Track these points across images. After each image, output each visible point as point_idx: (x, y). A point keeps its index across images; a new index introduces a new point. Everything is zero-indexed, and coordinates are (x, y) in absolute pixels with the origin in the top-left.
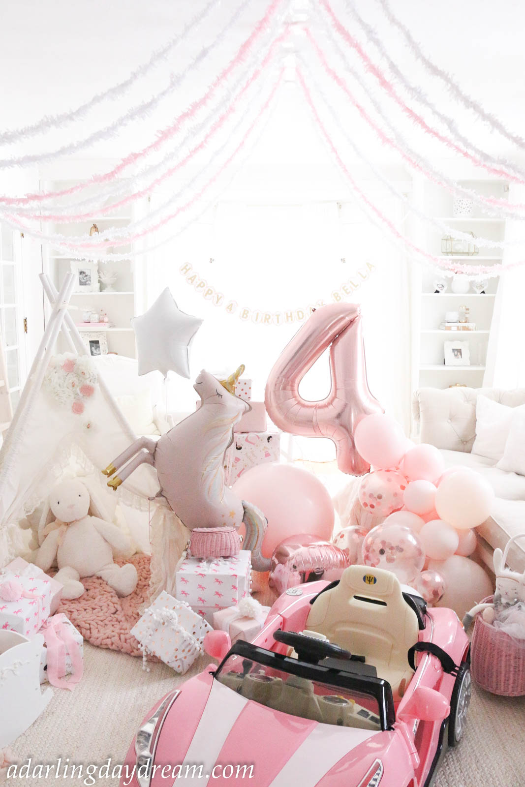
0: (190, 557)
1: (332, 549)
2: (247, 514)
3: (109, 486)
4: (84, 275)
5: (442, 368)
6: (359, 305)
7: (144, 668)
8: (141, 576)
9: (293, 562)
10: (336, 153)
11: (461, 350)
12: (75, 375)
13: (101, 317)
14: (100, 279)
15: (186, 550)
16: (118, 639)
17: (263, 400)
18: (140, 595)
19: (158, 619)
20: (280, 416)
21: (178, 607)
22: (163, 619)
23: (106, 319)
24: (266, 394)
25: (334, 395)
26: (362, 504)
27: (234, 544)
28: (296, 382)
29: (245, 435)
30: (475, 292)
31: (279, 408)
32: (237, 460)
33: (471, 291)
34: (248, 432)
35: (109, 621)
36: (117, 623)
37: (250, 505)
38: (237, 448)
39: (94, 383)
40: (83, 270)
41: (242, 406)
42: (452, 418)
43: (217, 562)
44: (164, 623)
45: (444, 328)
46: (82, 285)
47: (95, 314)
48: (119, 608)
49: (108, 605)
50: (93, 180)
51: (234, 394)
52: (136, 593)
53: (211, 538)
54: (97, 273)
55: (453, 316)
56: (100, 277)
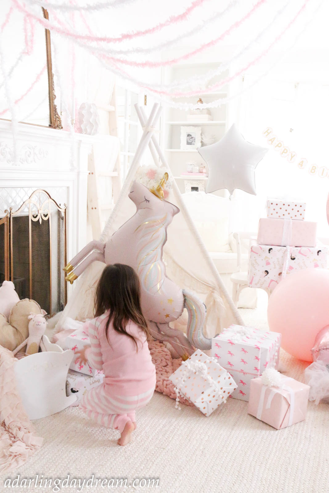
4: (191, 137)
7: (176, 407)
13: (201, 169)
14: (202, 140)
16: (162, 383)
19: (192, 369)
21: (208, 361)
22: (195, 369)
23: (204, 171)
35: (160, 371)
36: (166, 373)
39: (169, 188)
44: (195, 373)
46: (188, 144)
47: (196, 166)
48: (170, 364)
49: (162, 360)
50: (170, 20)
54: (200, 135)
56: (202, 139)
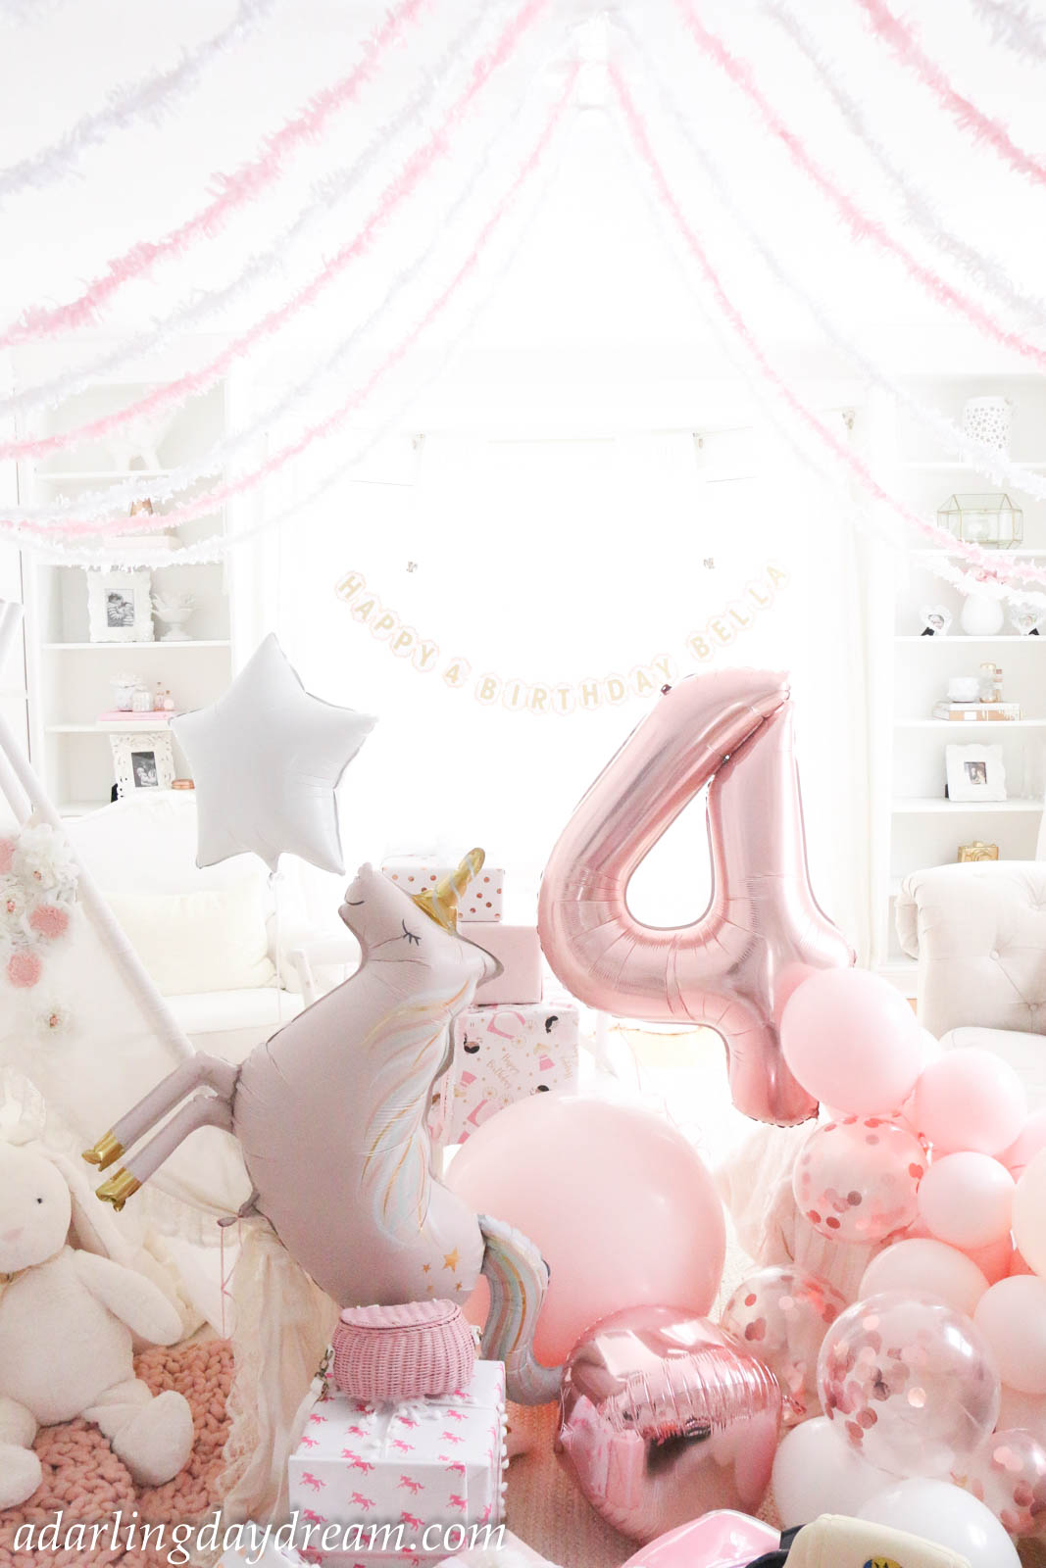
0: (333, 1392)
1: (727, 1359)
2: (492, 1254)
3: (102, 1197)
4: (119, 603)
5: (943, 807)
6: (784, 676)
8: (209, 1412)
9: (623, 1401)
10: (715, 279)
11: (984, 764)
12: (15, 880)
13: (158, 698)
14: (154, 611)
15: (322, 1373)
17: (531, 921)
18: (200, 1480)
20: (580, 970)
23: (168, 704)
24: (542, 911)
25: (720, 912)
26: (803, 1213)
27: (454, 1359)
28: (619, 878)
29: (488, 1013)
30: (1018, 633)
31: (579, 948)
32: (468, 1078)
33: (1007, 629)
34: (496, 1005)
37: (500, 1228)
38: (467, 1049)
39: (67, 900)
40: (115, 592)
41: (476, 961)
42: (1002, 948)
43: (409, 1414)
45: (947, 715)
46: (114, 626)
47: (144, 691)
50: (25, 325)
51: (453, 931)
52: (188, 1471)
53: (389, 1346)
54: (147, 597)
55: (967, 687)
56: (154, 608)
